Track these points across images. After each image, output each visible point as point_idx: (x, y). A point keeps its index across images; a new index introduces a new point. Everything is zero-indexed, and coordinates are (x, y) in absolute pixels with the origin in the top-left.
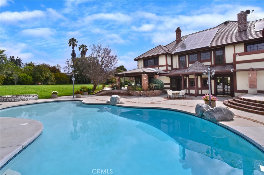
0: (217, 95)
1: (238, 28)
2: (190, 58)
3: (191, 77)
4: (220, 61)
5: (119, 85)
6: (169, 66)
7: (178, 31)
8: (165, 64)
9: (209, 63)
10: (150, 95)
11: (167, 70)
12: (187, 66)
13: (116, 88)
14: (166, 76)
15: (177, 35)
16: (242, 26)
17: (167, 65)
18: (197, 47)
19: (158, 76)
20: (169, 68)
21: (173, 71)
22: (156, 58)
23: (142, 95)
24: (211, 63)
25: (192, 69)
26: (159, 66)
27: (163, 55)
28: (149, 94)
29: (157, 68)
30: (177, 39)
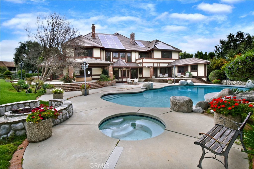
2: (114, 55)
4: (129, 60)
7: (93, 27)
8: (100, 56)
12: (112, 61)
18: (118, 48)
24: (126, 61)
27: (98, 48)
30: (92, 32)
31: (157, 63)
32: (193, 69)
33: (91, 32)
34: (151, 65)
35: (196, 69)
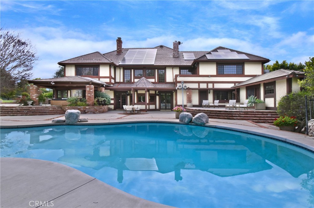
0: (161, 110)
1: (173, 54)
2: (136, 73)
3: (139, 92)
4: (162, 79)
5: (37, 99)
6: (113, 78)
7: (119, 41)
8: (108, 75)
9: (153, 80)
10: (98, 112)
11: (110, 83)
12: (133, 81)
13: (31, 103)
14: (109, 90)
15: (118, 46)
16: (176, 53)
17: (110, 77)
18: (143, 63)
19: (104, 88)
20: (113, 81)
21: (116, 85)
22: (96, 66)
23: (88, 112)
24: (155, 80)
25: (140, 84)
26: (99, 78)
27: (106, 65)
28: (97, 110)
29: (98, 79)
30: (118, 49)
31: (207, 83)
32: (268, 93)
33: (116, 49)
34: (196, 86)
35: (273, 92)
